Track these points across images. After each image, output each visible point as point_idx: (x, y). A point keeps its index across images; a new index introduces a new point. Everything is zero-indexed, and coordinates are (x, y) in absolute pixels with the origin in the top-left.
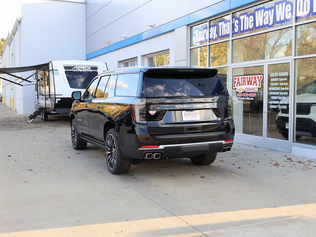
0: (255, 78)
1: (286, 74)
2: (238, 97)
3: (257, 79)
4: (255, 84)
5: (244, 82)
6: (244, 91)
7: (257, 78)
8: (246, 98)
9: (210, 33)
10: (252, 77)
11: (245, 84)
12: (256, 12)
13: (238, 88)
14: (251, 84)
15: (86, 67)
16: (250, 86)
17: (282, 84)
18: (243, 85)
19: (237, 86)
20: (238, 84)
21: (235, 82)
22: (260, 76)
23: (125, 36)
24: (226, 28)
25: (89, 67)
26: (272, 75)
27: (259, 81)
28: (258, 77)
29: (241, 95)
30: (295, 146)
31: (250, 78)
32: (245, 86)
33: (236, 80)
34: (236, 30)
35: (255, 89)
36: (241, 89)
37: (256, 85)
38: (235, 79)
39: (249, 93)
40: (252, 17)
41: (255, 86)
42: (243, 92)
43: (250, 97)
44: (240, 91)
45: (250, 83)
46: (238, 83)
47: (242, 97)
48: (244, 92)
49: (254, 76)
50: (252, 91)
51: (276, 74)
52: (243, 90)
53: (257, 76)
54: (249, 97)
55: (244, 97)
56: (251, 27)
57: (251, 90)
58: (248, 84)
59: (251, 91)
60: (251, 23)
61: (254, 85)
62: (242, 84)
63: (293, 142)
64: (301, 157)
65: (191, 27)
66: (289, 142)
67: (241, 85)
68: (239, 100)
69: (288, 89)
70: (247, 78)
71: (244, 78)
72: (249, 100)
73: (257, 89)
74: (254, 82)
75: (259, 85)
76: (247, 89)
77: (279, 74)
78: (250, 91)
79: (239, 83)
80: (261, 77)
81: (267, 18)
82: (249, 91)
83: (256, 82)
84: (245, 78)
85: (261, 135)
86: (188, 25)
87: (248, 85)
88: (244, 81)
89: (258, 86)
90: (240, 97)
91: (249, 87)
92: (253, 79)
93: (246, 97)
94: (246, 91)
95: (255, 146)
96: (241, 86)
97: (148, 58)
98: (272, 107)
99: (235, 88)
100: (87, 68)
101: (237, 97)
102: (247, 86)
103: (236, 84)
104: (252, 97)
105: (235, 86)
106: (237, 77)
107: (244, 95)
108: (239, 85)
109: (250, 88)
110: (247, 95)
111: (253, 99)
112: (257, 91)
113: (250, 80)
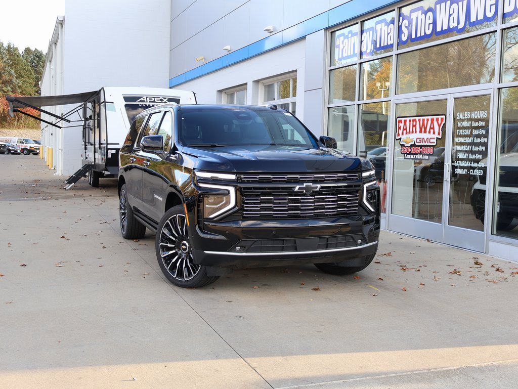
0: (432, 120)
1: (484, 114)
2: (404, 154)
3: (435, 123)
4: (432, 131)
5: (414, 128)
6: (413, 143)
7: (435, 120)
8: (416, 156)
9: (361, 42)
10: (428, 120)
11: (416, 132)
12: (438, 6)
14: (425, 132)
15: (161, 98)
17: (475, 132)
21: (400, 128)
22: (440, 117)
23: (228, 47)
24: (388, 34)
25: (165, 98)
26: (460, 116)
27: (439, 126)
28: (437, 120)
29: (408, 150)
30: (494, 241)
31: (424, 120)
33: (402, 125)
34: (404, 38)
35: (432, 141)
36: (408, 140)
37: (434, 133)
38: (400, 121)
39: (421, 146)
40: (430, 14)
41: (431, 135)
42: (411, 146)
43: (423, 155)
44: (407, 143)
46: (404, 129)
47: (410, 153)
48: (414, 145)
49: (430, 118)
50: (427, 144)
51: (467, 115)
52: (413, 141)
53: (435, 117)
54: (421, 153)
55: (414, 154)
56: (428, 32)
57: (425, 142)
59: (425, 144)
60: (429, 24)
62: (411, 130)
63: (491, 234)
64: (503, 261)
65: (332, 32)
66: (484, 234)
68: (405, 159)
69: (485, 140)
70: (419, 120)
71: (414, 120)
72: (421, 159)
73: (435, 141)
74: (431, 128)
75: (439, 134)
77: (472, 115)
78: (424, 144)
79: (406, 129)
81: (455, 15)
83: (433, 128)
84: (415, 120)
85: (440, 221)
86: (327, 29)
87: (421, 134)
90: (407, 154)
91: (422, 137)
92: (430, 122)
93: (417, 154)
95: (428, 240)
96: (408, 135)
97: (265, 86)
98: (458, 171)
99: (399, 138)
100: (162, 100)
101: (402, 153)
104: (427, 155)
105: (399, 135)
106: (403, 119)
107: (413, 150)
109: (423, 139)
110: (418, 150)
111: (427, 157)
112: (435, 144)
113: (423, 124)
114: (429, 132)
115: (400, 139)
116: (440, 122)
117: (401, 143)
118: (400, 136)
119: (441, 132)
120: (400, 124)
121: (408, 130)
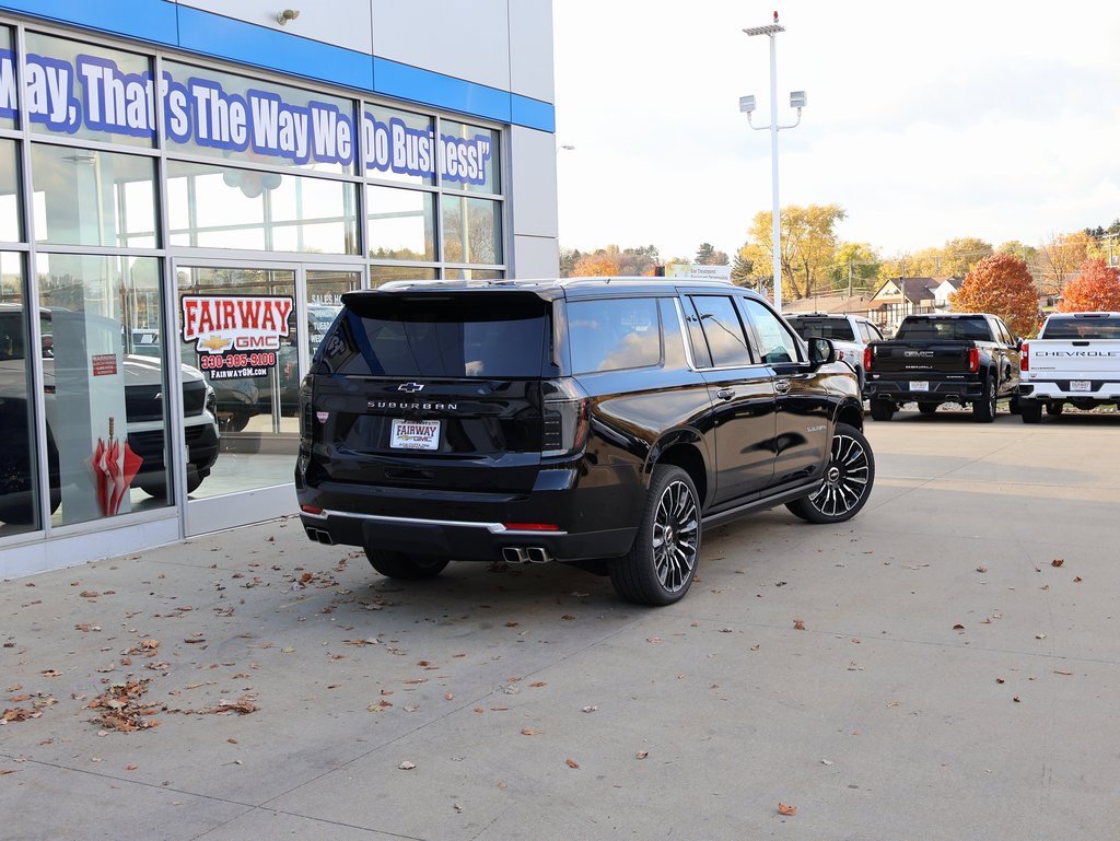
0: (268, 305)
2: (210, 369)
3: (274, 309)
4: (269, 324)
5: (230, 319)
6: (229, 348)
7: (273, 304)
8: (240, 372)
10: (258, 304)
11: (234, 326)
12: (254, 100)
14: (255, 325)
21: (192, 318)
22: (282, 300)
24: (129, 102)
27: (283, 315)
28: (278, 305)
29: (220, 362)
31: (249, 304)
33: (197, 312)
34: (179, 130)
36: (217, 343)
37: (273, 327)
38: (190, 304)
39: (249, 353)
40: (238, 106)
41: (268, 332)
42: (226, 353)
43: (254, 368)
44: (214, 348)
46: (203, 321)
47: (225, 368)
48: (233, 352)
49: (263, 300)
50: (260, 347)
51: (329, 299)
52: (228, 344)
53: (273, 300)
54: (249, 365)
55: (233, 369)
56: (238, 140)
57: (257, 345)
59: (257, 348)
60: (239, 125)
68: (211, 379)
70: (240, 304)
71: (226, 304)
72: (250, 377)
73: (277, 341)
74: (266, 319)
75: (283, 329)
77: (336, 300)
78: (255, 348)
79: (209, 320)
81: (289, 130)
83: (271, 319)
84: (231, 304)
87: (246, 329)
90: (217, 369)
91: (249, 336)
92: (263, 308)
93: (241, 368)
96: (216, 333)
99: (193, 338)
101: (203, 370)
104: (262, 367)
105: (191, 332)
106: (198, 300)
107: (231, 361)
109: (252, 338)
110: (243, 360)
111: (264, 372)
112: (277, 347)
113: (249, 311)
114: (264, 326)
115: (197, 340)
116: (283, 308)
117: (199, 349)
118: (196, 334)
119: (286, 325)
120: (193, 310)
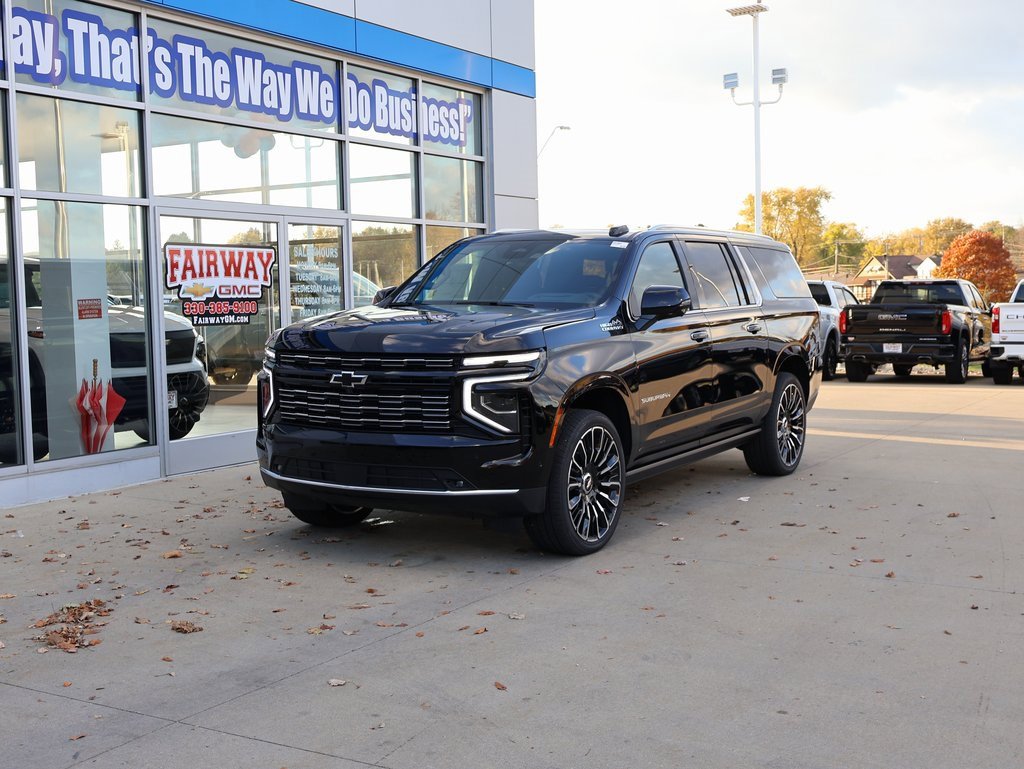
0: (250, 256)
2: (192, 315)
4: (251, 273)
5: (212, 268)
6: (212, 295)
8: (222, 319)
10: (241, 254)
11: (217, 274)
13: (189, 283)
14: (237, 274)
16: (232, 281)
18: (209, 274)
19: (184, 277)
20: (189, 274)
21: (175, 266)
22: (265, 251)
24: (114, 56)
27: (265, 266)
28: (260, 255)
29: (202, 309)
31: (231, 254)
32: (217, 278)
33: (180, 260)
35: (252, 290)
36: (199, 290)
37: (256, 277)
39: (231, 301)
41: (250, 281)
42: (208, 301)
43: (236, 315)
44: (196, 295)
45: (232, 271)
47: (207, 314)
48: (215, 299)
49: (244, 250)
50: (242, 296)
52: (211, 292)
53: (256, 250)
54: (231, 313)
55: (216, 315)
56: (222, 96)
57: (239, 293)
58: (228, 273)
61: (247, 276)
62: (205, 270)
67: (201, 275)
70: (223, 253)
72: (232, 323)
73: (259, 290)
74: (248, 269)
75: (265, 279)
76: (223, 290)
78: (237, 296)
80: (269, 256)
82: (232, 296)
83: (254, 269)
84: (214, 253)
87: (228, 278)
88: (209, 264)
89: (261, 281)
90: (199, 315)
91: (232, 284)
92: (245, 258)
93: (223, 315)
94: (220, 296)
96: (199, 280)
99: (176, 285)
101: (186, 316)
102: (222, 280)
103: (178, 273)
104: (244, 315)
105: (173, 279)
106: (182, 248)
107: (213, 307)
108: (194, 276)
109: (235, 286)
110: (225, 307)
111: (246, 319)
112: (259, 296)
113: (232, 260)
115: (179, 287)
116: (265, 259)
117: (181, 296)
118: (179, 281)
119: (268, 275)
120: (176, 258)
121: (197, 270)
